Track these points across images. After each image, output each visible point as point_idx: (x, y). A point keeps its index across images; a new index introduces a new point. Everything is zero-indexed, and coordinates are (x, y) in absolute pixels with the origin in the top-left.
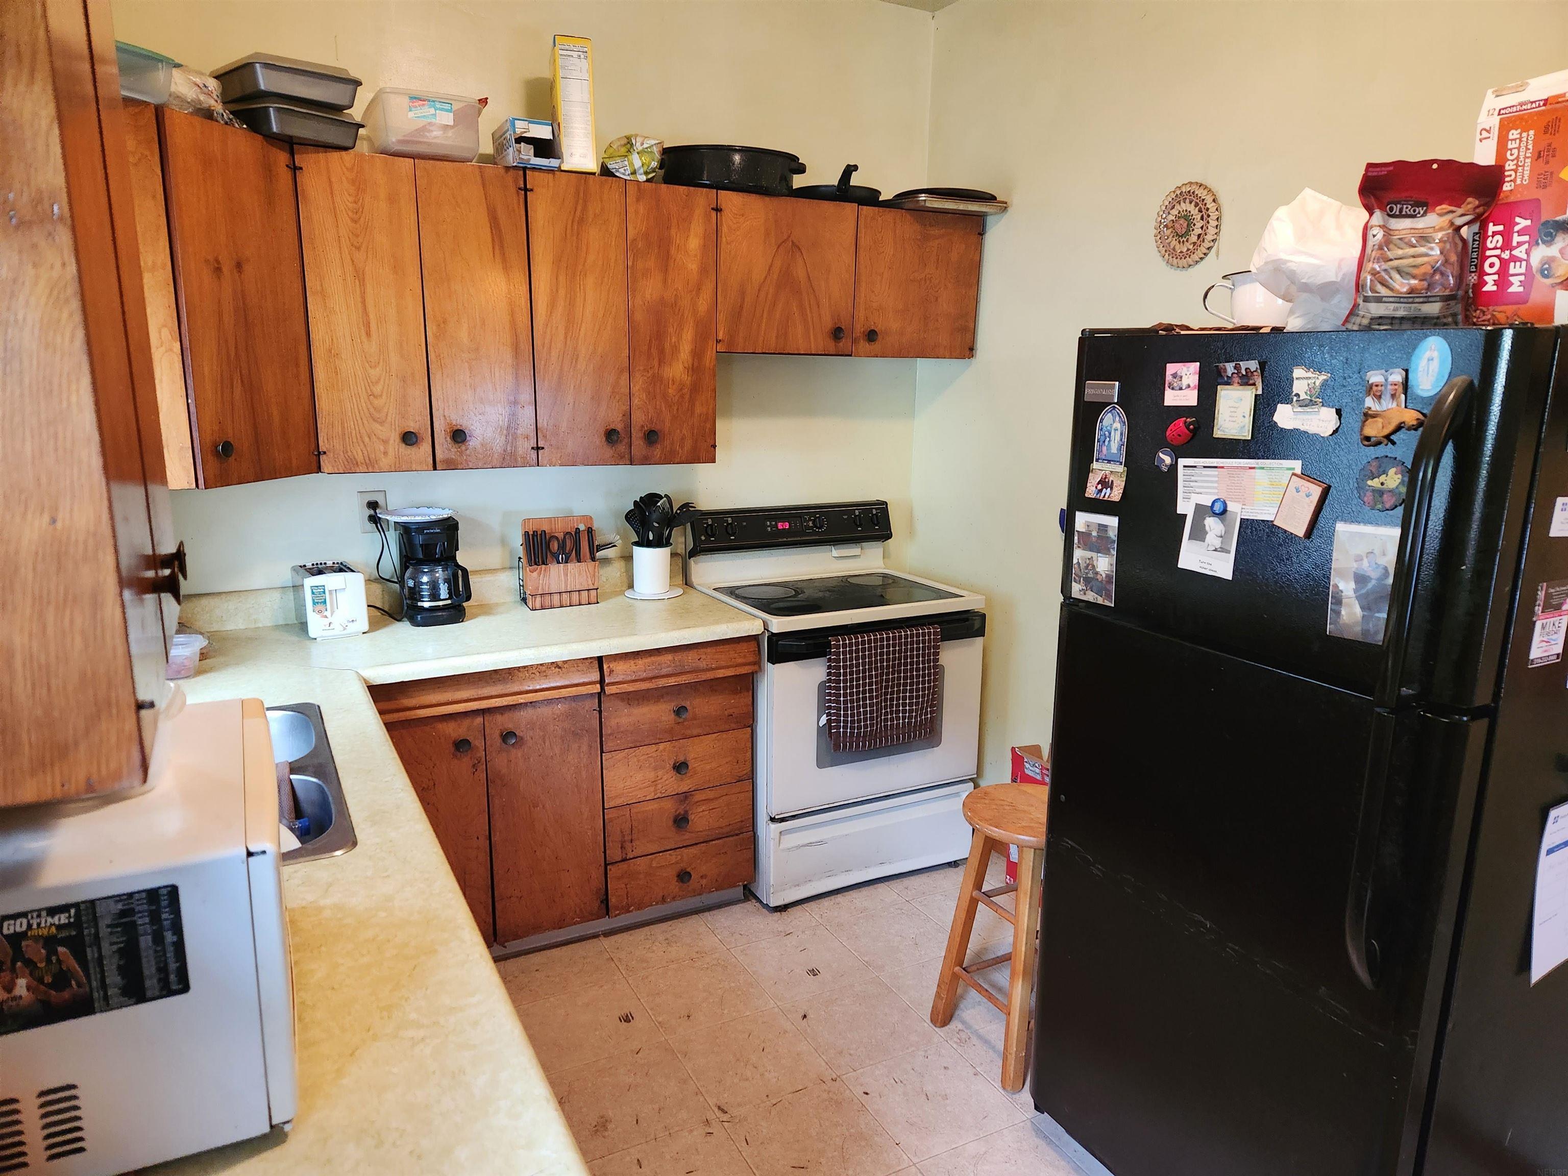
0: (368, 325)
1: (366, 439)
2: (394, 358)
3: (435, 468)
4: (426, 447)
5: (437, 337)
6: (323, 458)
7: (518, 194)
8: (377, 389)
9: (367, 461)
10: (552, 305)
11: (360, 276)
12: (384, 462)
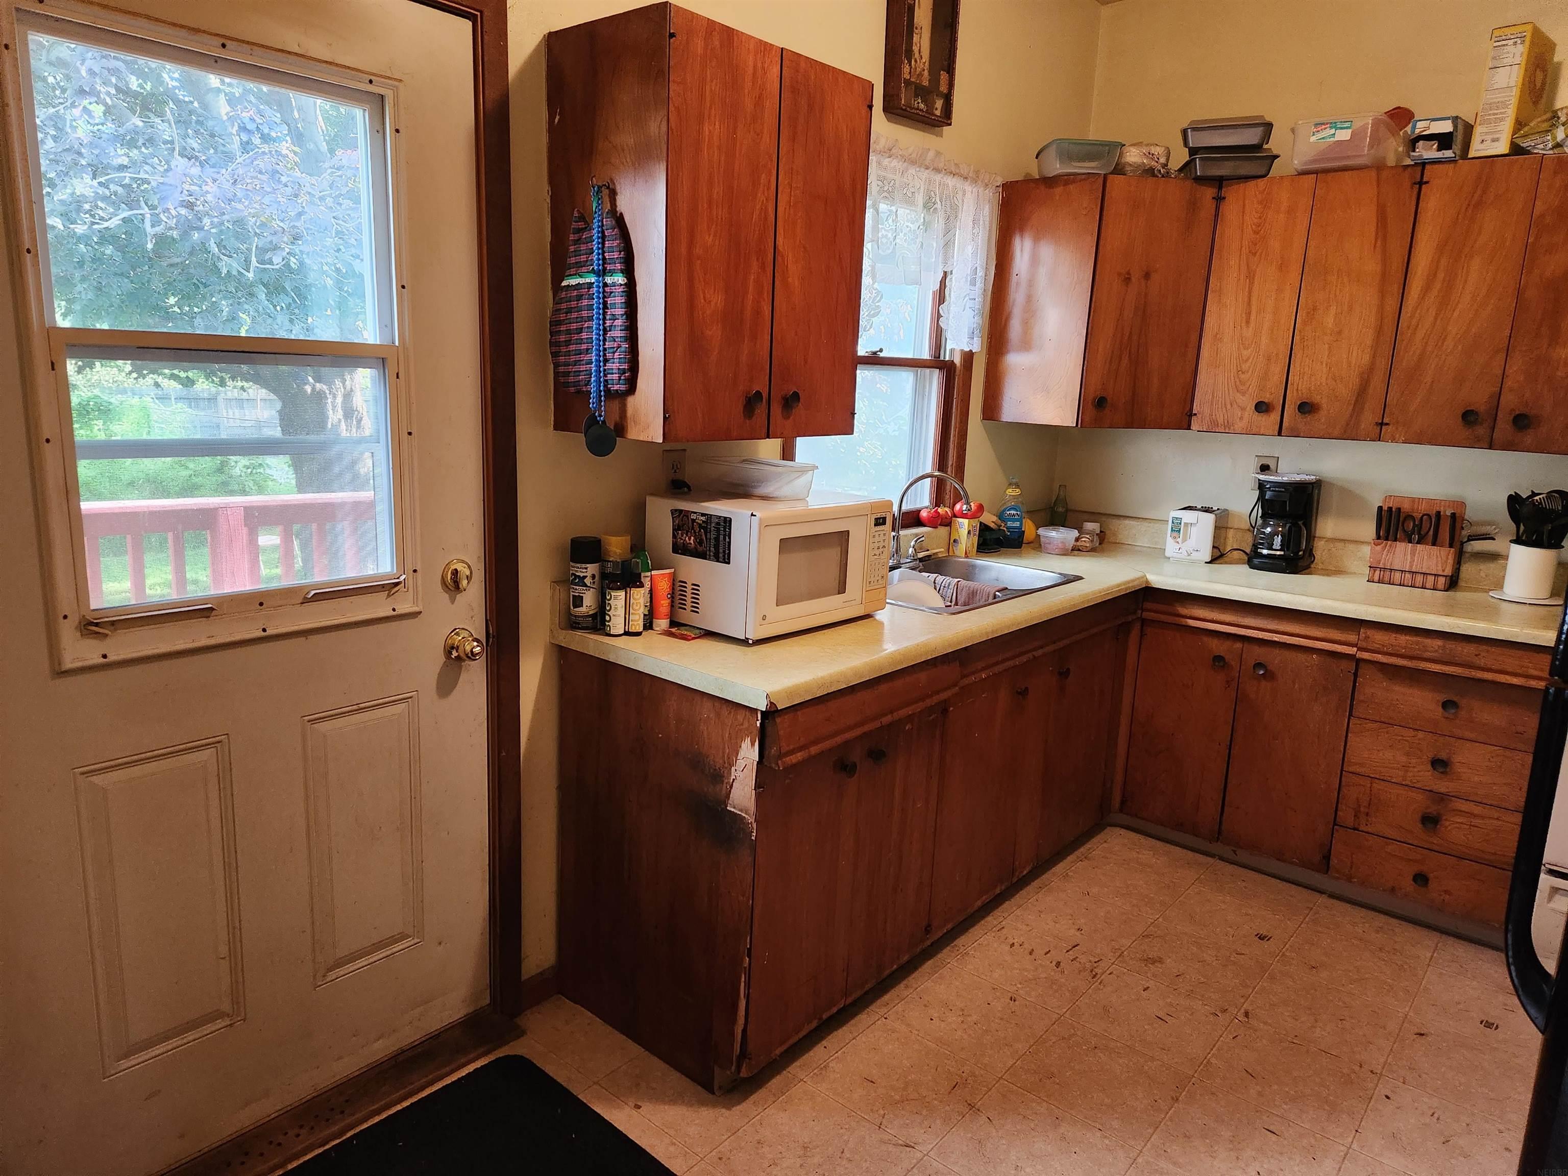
0: (1249, 314)
1: (1229, 406)
2: (1264, 340)
3: (1280, 434)
4: (1275, 416)
5: (1305, 323)
6: (1194, 418)
7: (1412, 188)
8: (1245, 367)
9: (1226, 424)
10: (1427, 289)
11: (1251, 276)
12: (1239, 425)
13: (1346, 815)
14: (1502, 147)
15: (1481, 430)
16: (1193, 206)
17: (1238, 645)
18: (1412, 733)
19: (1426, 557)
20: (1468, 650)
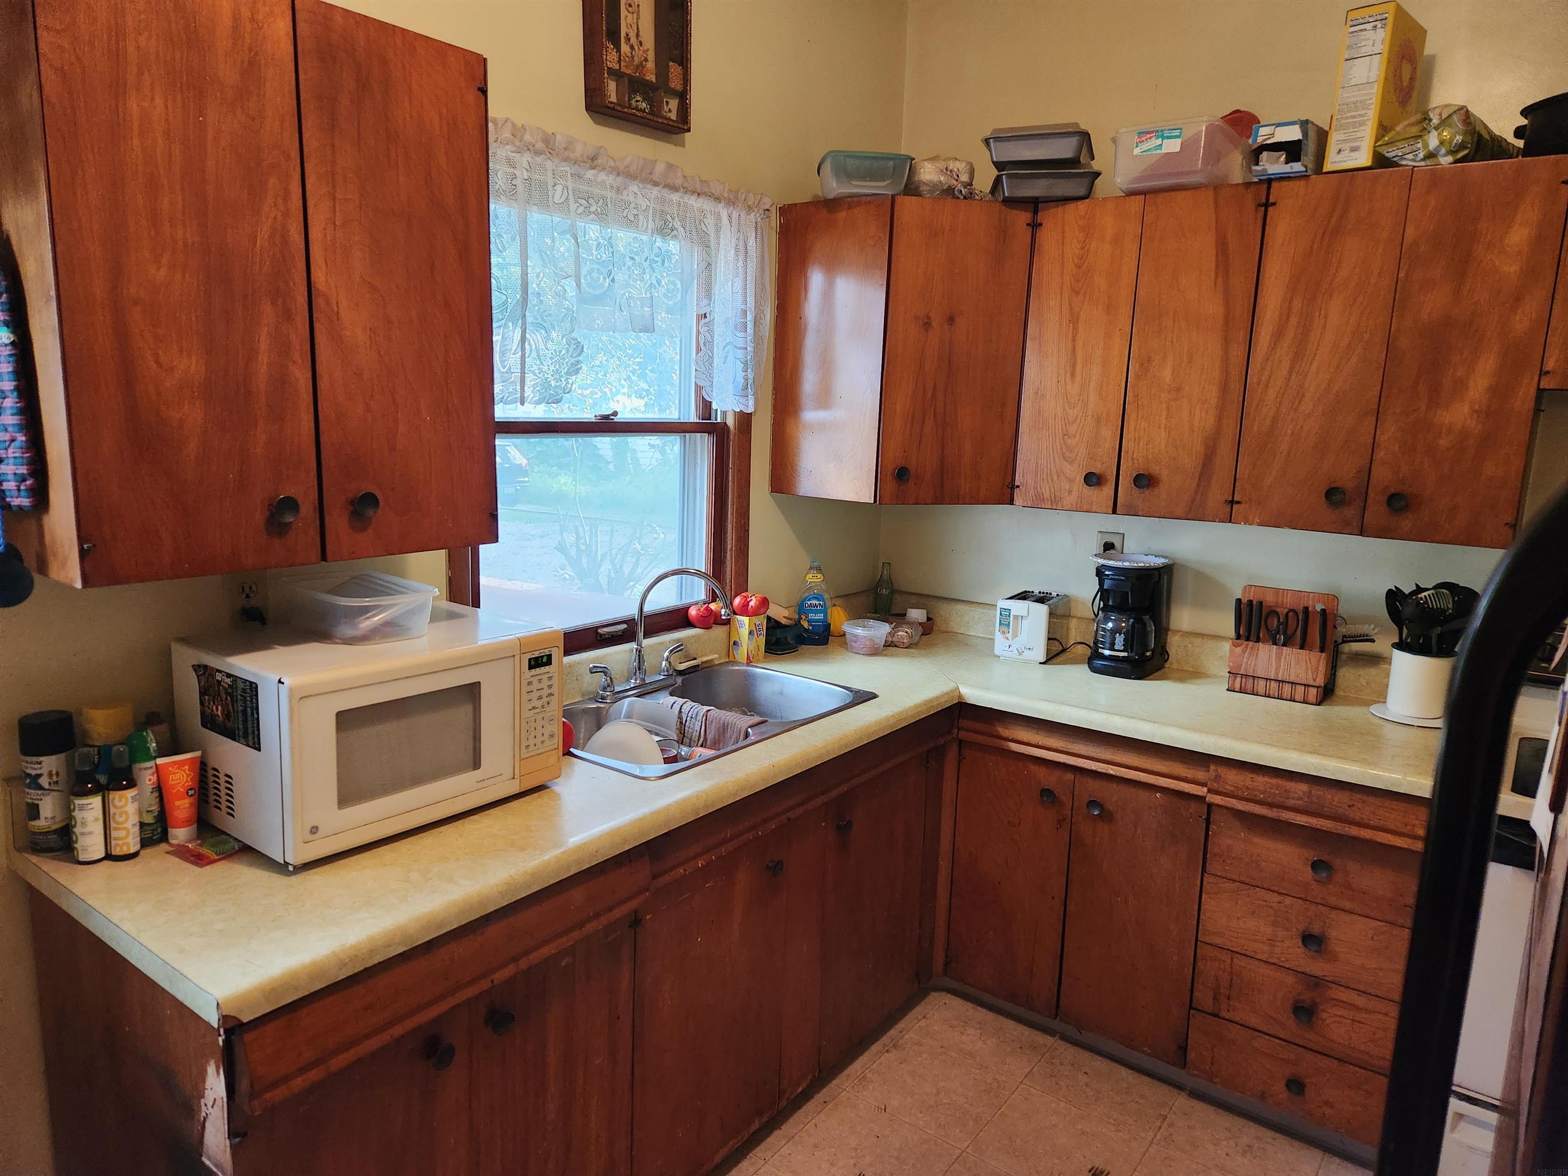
0: (1074, 365)
1: (1055, 478)
2: (1093, 398)
3: (1114, 512)
4: (1108, 490)
5: (1137, 377)
6: (1016, 491)
7: (1256, 210)
8: (1072, 429)
9: (1053, 498)
10: (1278, 335)
11: (1074, 320)
12: (1068, 500)
13: (1204, 998)
14: (1363, 159)
15: (1350, 512)
16: (1003, 233)
17: (1069, 776)
18: (1276, 898)
19: (1293, 663)
20: (1339, 799)
